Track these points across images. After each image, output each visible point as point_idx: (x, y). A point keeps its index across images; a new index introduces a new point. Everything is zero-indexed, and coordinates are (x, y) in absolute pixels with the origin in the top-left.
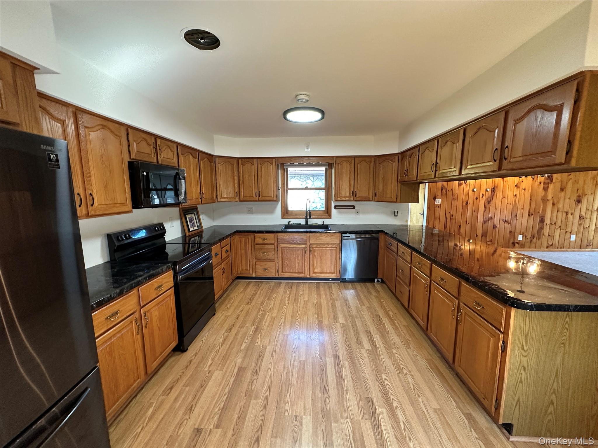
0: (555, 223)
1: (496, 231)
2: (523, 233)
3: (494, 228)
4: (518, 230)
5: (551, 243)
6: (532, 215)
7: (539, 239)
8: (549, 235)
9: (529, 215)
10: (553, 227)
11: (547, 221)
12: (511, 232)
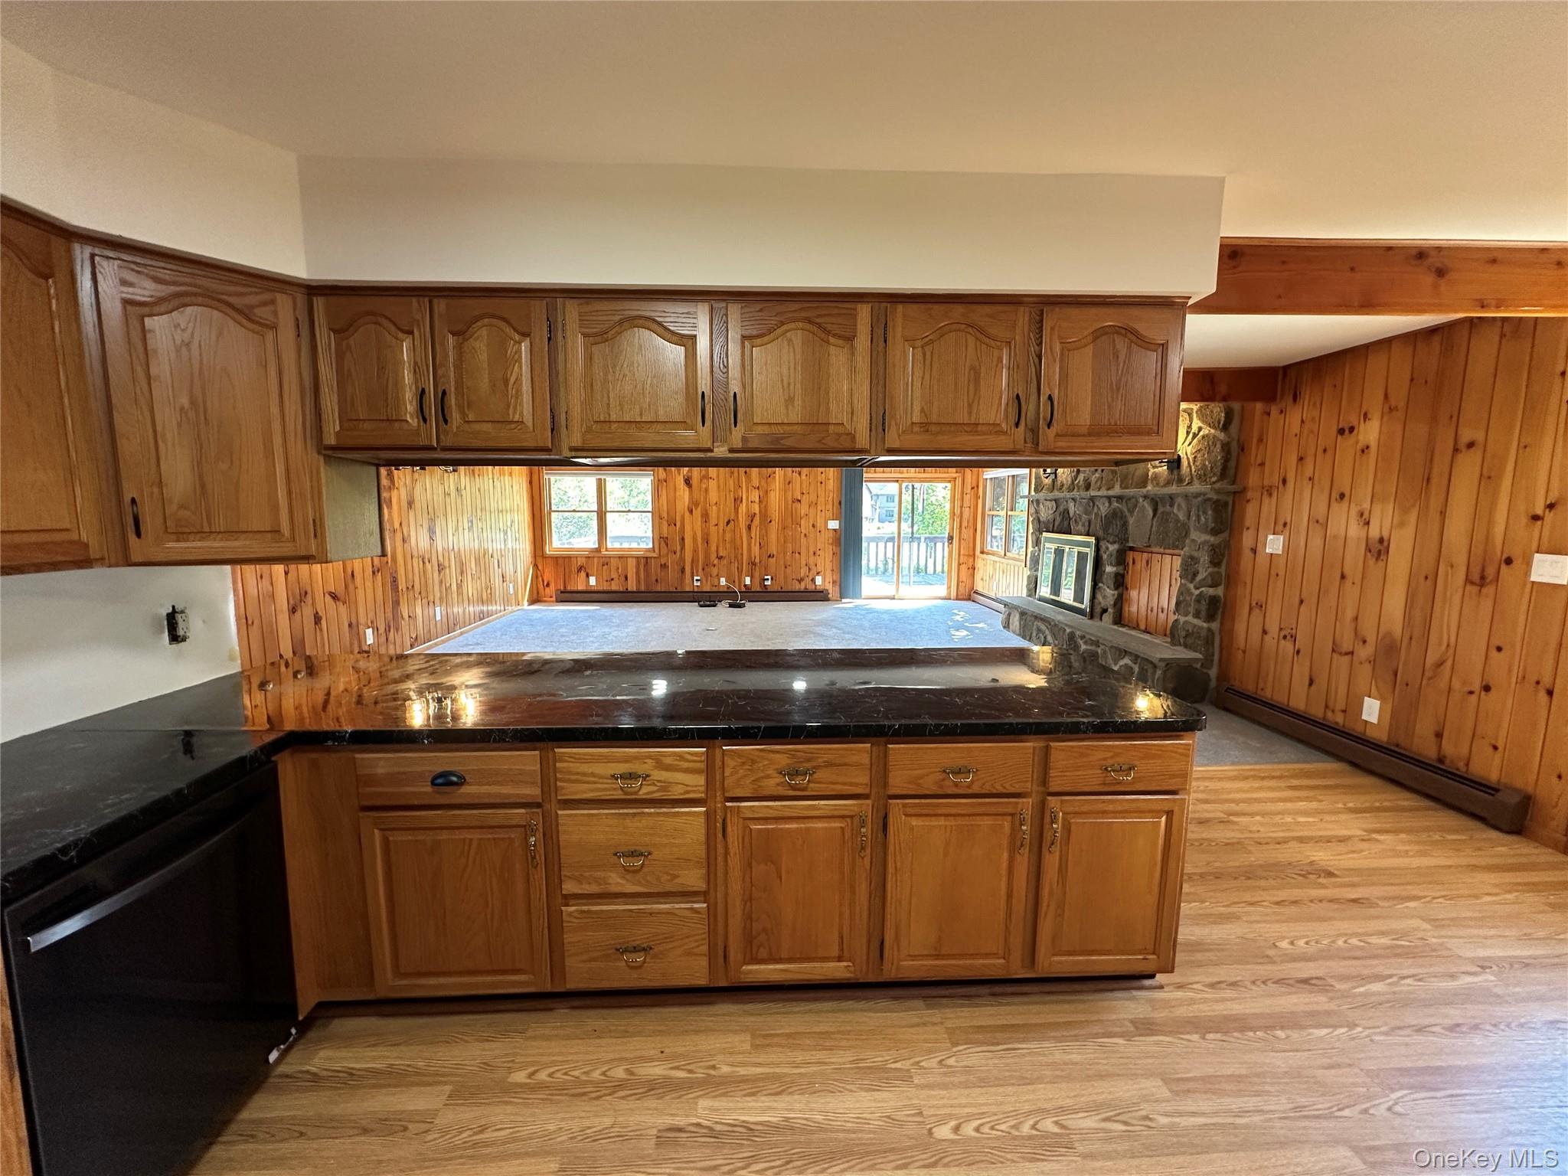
0: (413, 586)
1: (321, 630)
2: (372, 622)
3: (316, 623)
4: (362, 620)
5: (414, 636)
6: (378, 571)
7: (397, 630)
8: (409, 617)
9: (374, 573)
10: (411, 594)
11: (402, 585)
12: (350, 625)
